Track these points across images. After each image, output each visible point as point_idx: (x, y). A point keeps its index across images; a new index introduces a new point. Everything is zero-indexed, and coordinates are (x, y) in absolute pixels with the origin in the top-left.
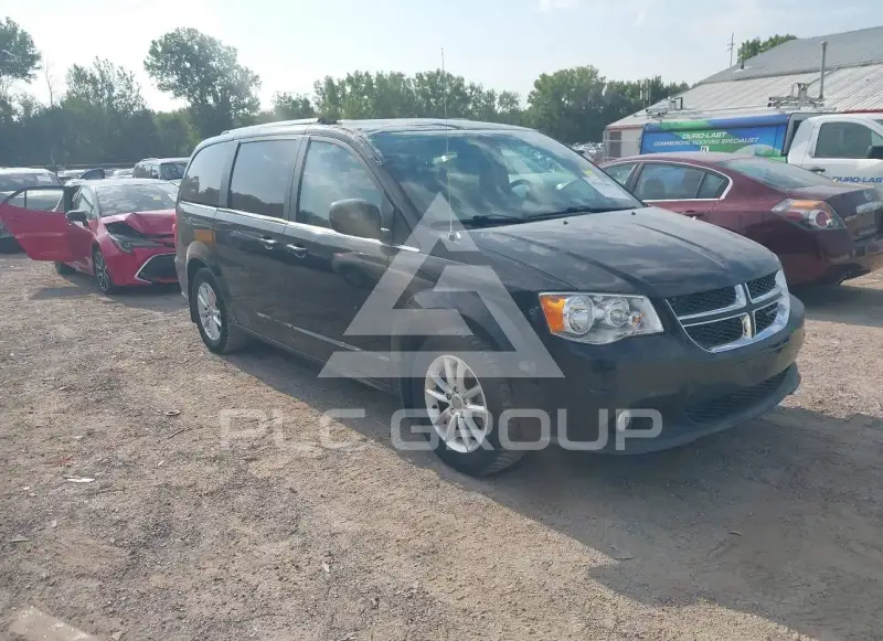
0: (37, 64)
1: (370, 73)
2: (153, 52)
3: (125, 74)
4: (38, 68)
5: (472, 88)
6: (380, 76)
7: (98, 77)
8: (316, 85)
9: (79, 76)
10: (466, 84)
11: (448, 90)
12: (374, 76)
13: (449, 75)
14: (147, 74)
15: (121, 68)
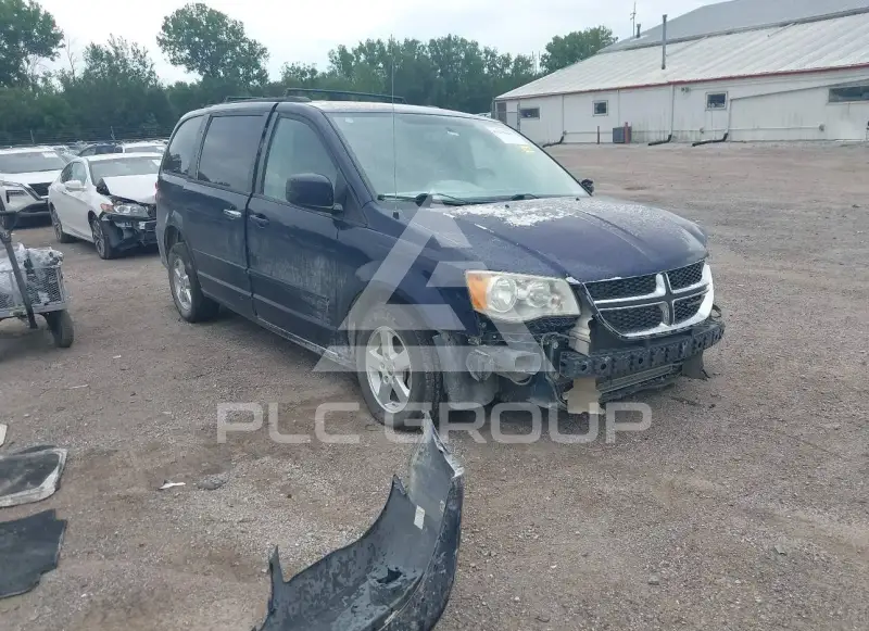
0: (61, 42)
1: (383, 41)
2: (165, 28)
3: (138, 51)
4: (62, 47)
5: (487, 52)
6: (391, 43)
7: (113, 54)
8: (331, 54)
9: (95, 53)
10: (481, 48)
11: (463, 56)
12: (386, 43)
13: (462, 40)
14: (160, 49)
15: (136, 44)
